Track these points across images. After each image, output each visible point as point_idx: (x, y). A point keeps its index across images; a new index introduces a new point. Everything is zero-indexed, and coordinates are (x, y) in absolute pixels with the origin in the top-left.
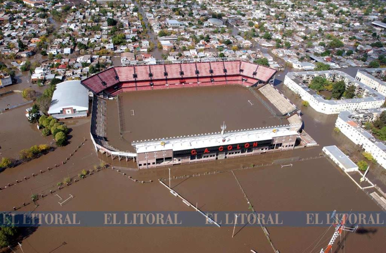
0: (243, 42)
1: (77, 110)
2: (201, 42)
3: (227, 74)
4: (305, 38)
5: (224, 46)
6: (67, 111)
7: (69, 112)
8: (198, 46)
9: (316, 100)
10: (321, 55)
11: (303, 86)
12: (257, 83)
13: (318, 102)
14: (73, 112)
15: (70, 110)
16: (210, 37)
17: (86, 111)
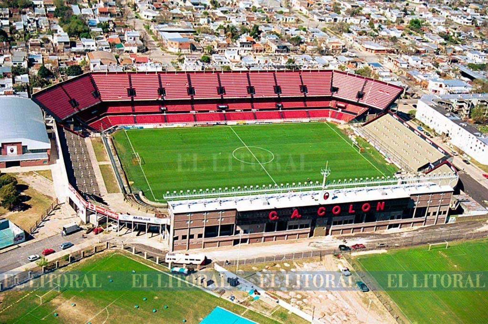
0: (327, 41)
1: (29, 148)
2: (244, 38)
3: (308, 95)
4: (446, 37)
5: (289, 46)
6: (9, 148)
7: (12, 151)
8: (239, 45)
9: (480, 142)
10: (480, 68)
11: (452, 118)
12: (366, 112)
13: (483, 144)
14: (21, 151)
15: (15, 148)
16: (260, 29)
17: (46, 150)
